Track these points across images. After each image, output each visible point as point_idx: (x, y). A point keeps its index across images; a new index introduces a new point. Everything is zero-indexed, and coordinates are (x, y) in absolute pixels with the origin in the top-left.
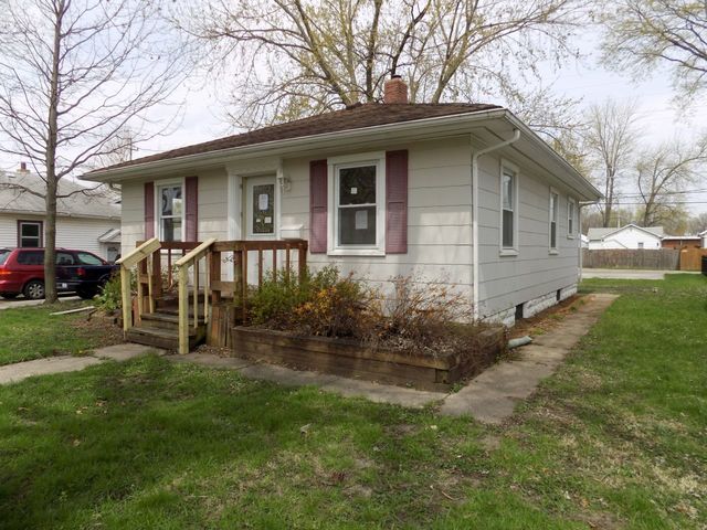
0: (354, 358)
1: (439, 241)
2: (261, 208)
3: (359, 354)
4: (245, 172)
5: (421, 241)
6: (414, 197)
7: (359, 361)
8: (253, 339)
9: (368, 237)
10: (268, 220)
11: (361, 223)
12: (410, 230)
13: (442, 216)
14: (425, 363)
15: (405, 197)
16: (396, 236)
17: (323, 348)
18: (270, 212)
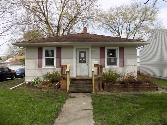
0: (139, 88)
1: (131, 65)
2: (82, 56)
3: (140, 87)
4: (78, 48)
5: (127, 65)
6: (125, 56)
7: (140, 88)
8: (112, 87)
9: (115, 64)
10: (84, 59)
11: (112, 61)
12: (125, 63)
13: (131, 60)
14: (154, 86)
15: (124, 56)
16: (122, 64)
17: (132, 86)
18: (85, 57)
